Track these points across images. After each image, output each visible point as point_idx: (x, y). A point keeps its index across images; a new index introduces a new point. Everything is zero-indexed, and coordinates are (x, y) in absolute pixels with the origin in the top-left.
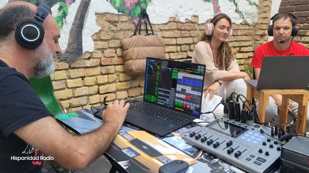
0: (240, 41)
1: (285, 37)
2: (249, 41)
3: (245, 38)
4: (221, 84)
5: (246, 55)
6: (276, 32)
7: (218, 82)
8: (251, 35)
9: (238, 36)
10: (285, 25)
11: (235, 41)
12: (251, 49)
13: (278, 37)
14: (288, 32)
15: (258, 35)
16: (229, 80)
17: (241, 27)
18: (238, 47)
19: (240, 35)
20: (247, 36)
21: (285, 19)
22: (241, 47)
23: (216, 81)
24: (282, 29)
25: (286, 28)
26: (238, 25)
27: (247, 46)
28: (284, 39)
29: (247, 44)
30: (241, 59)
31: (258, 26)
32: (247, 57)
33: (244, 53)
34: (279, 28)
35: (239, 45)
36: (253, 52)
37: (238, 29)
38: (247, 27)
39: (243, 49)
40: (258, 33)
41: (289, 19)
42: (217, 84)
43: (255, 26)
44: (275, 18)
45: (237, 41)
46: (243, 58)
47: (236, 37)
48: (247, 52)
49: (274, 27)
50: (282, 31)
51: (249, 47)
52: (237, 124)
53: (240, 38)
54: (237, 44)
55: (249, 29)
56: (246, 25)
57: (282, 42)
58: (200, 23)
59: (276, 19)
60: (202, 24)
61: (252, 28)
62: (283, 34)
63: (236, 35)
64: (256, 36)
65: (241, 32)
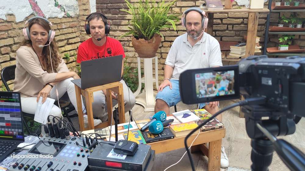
0: (66, 34)
1: (100, 35)
2: (75, 32)
3: (70, 30)
4: (52, 86)
5: (75, 46)
6: (92, 31)
7: (49, 84)
8: (76, 27)
9: (63, 29)
10: (99, 25)
11: (61, 34)
12: (78, 39)
13: (95, 35)
14: (102, 31)
15: (82, 26)
16: (59, 81)
17: (65, 20)
18: (65, 39)
19: (65, 28)
20: (72, 28)
21: (98, 19)
22: (68, 39)
23: (47, 84)
24: (97, 28)
25: (100, 27)
26: (61, 19)
27: (74, 38)
28: (100, 37)
29: (74, 35)
30: (71, 50)
31: (80, 18)
32: (76, 48)
33: (73, 45)
34: (94, 28)
35: (66, 38)
36: (81, 42)
37: (61, 23)
38: (71, 20)
39: (71, 41)
40: (82, 25)
41: (101, 19)
42: (48, 87)
43: (78, 18)
44: (90, 18)
45: (64, 34)
46: (72, 49)
47: (61, 30)
48: (75, 43)
49: (90, 26)
50: (97, 30)
51: (76, 38)
52: (58, 141)
53: (66, 31)
54: (63, 37)
55: (73, 21)
56: (69, 18)
57: (99, 40)
58: (18, 22)
59: (91, 20)
60: (20, 22)
61: (75, 19)
62: (98, 32)
63: (61, 29)
64: (80, 27)
65: (65, 25)
